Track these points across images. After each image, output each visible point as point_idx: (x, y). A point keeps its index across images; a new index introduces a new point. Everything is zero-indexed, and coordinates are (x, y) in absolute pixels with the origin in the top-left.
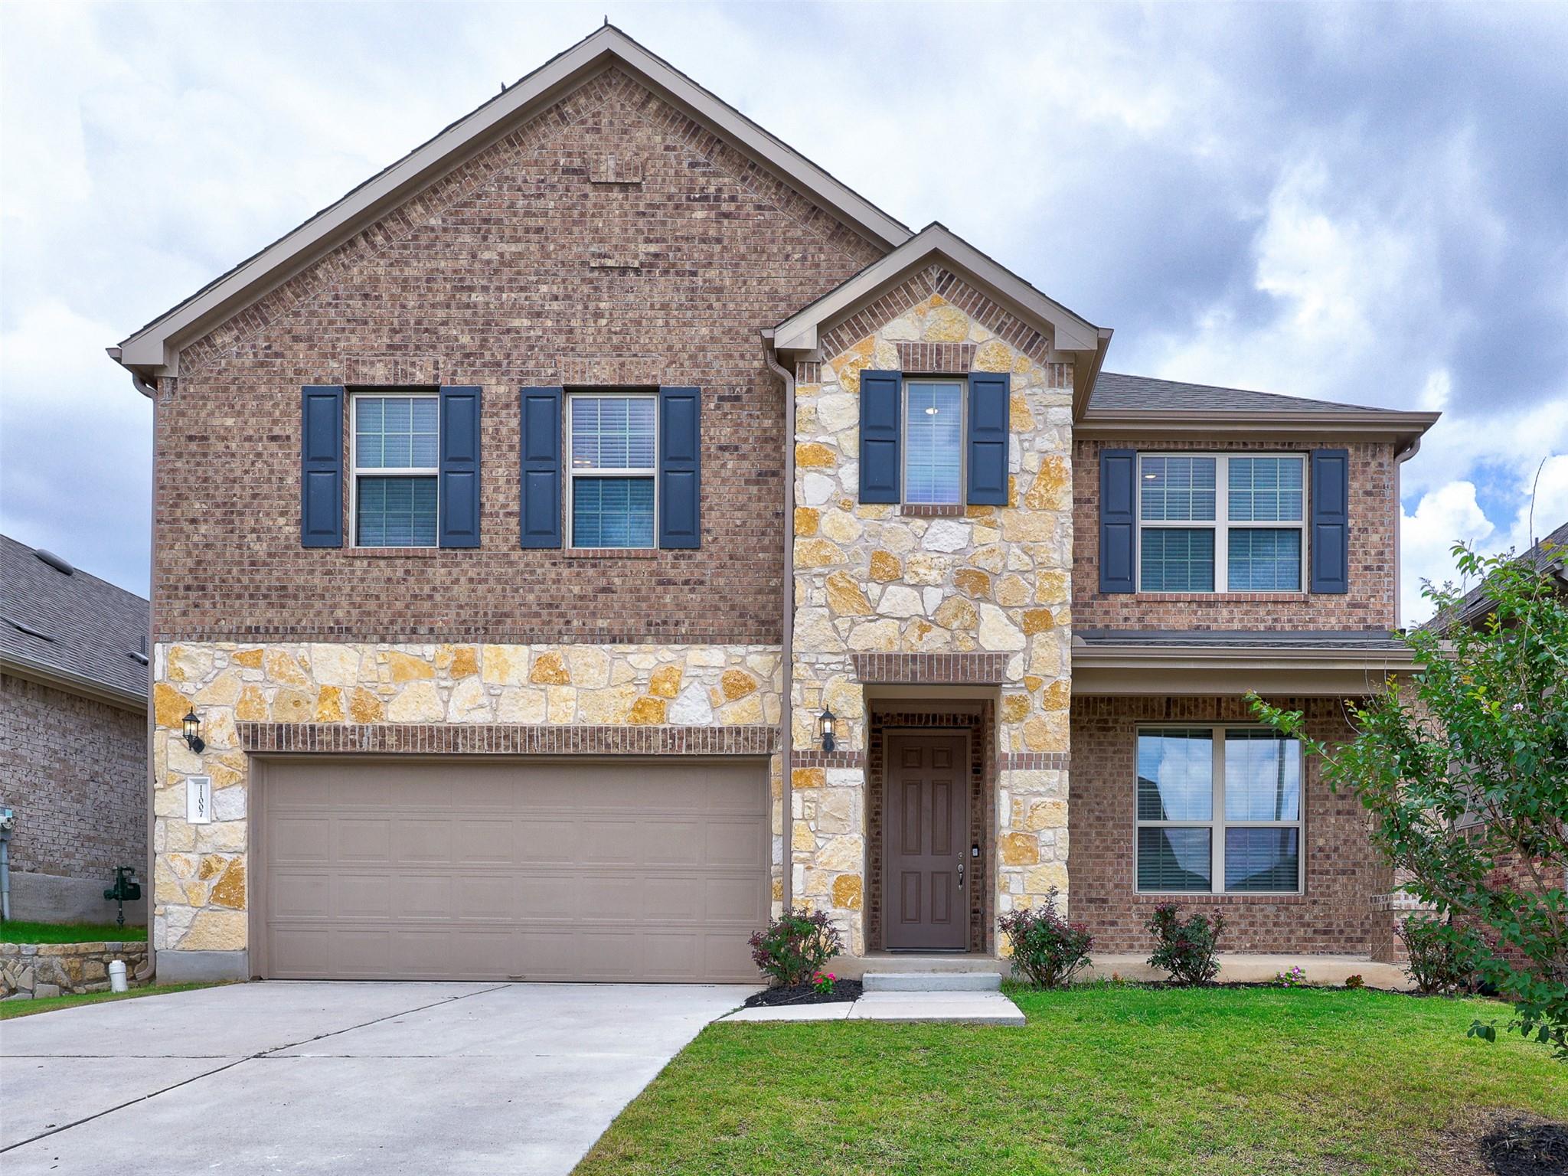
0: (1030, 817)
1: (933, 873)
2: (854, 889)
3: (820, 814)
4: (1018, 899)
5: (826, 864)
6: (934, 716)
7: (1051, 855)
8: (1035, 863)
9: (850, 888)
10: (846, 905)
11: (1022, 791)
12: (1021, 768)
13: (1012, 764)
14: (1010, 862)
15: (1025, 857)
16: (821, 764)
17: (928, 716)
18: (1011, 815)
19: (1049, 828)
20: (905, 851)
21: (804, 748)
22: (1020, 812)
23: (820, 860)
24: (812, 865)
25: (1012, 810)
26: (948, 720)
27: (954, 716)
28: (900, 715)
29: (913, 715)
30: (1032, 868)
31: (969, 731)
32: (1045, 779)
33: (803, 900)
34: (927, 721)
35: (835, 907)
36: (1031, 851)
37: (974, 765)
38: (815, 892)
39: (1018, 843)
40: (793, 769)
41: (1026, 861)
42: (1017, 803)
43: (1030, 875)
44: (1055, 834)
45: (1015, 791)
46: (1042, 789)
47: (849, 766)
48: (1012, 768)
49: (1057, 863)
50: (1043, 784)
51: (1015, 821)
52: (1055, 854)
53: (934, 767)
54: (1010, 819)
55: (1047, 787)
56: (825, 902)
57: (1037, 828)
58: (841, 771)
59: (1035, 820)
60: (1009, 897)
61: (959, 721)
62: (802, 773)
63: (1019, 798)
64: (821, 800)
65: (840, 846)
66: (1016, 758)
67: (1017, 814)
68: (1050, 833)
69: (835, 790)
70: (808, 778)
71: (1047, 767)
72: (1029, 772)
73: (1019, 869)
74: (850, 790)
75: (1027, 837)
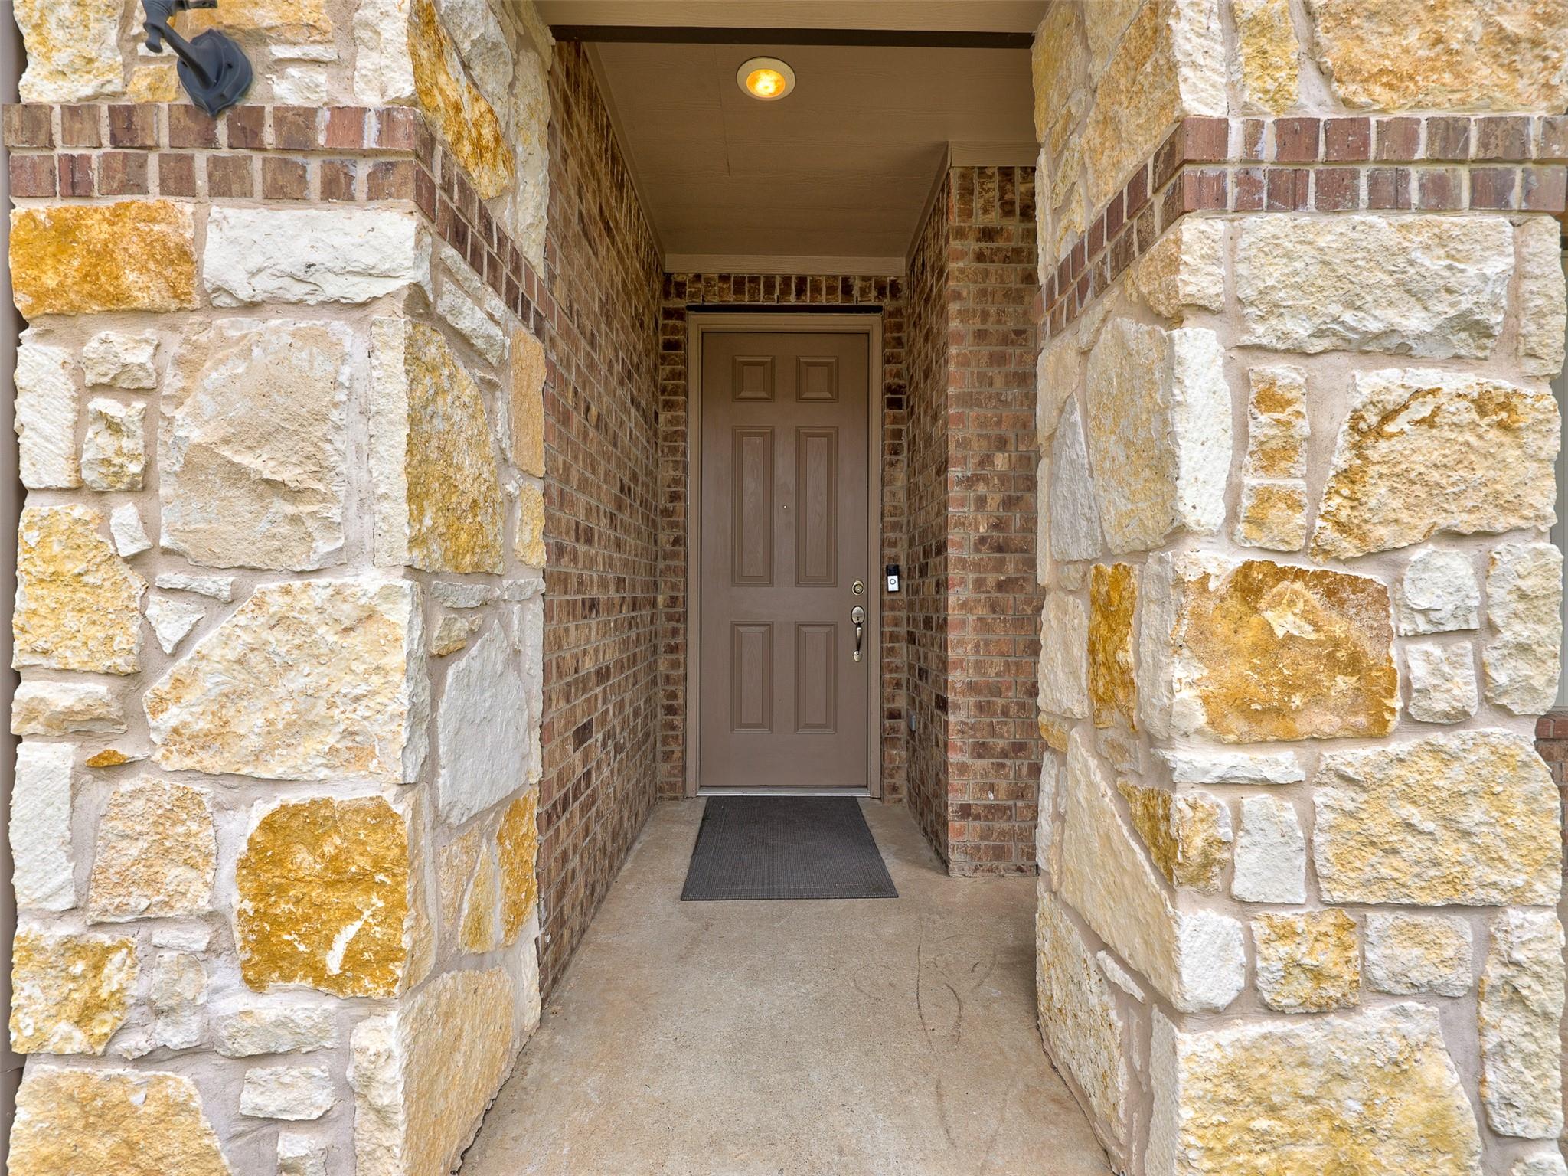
0: (1348, 476)
1: (799, 625)
2: (363, 881)
3: (168, 463)
4: (1287, 933)
5: (206, 741)
6: (802, 281)
7: (1464, 689)
8: (1377, 732)
9: (337, 875)
10: (316, 972)
11: (1300, 329)
12: (1295, 202)
13: (1246, 181)
14: (1238, 725)
15: (1318, 698)
16: (179, 183)
17: (786, 280)
18: (1237, 466)
19: (1453, 536)
20: (739, 578)
21: (82, 88)
22: (1289, 449)
23: (172, 716)
24: (126, 749)
25: (1242, 435)
26: (831, 290)
27: (845, 280)
28: (724, 278)
29: (754, 279)
30: (1355, 757)
31: (875, 319)
32: (1433, 263)
33: (71, 947)
34: (785, 292)
35: (255, 985)
36: (1354, 664)
37: (888, 389)
38: (139, 901)
39: (1284, 622)
40: (22, 207)
41: (1324, 721)
42: (1270, 399)
43: (1345, 798)
44: (1485, 570)
45: (1260, 333)
46: (1414, 321)
47: (336, 189)
48: (1247, 206)
49: (1499, 732)
50: (1416, 294)
51: (1264, 497)
52: (1483, 677)
53: (799, 398)
54: (1234, 491)
55: (1443, 307)
56: (194, 961)
57: (1384, 534)
58: (287, 217)
59: (1377, 493)
60: (1229, 923)
61: (856, 292)
62: (65, 232)
63: (1283, 372)
64: (173, 382)
65: (279, 641)
66: (1268, 147)
67: (1271, 458)
68: (1458, 563)
69: (249, 323)
70: (102, 254)
71: (1439, 197)
72: (1339, 224)
73: (1283, 764)
74: (339, 326)
75: (1333, 589)
